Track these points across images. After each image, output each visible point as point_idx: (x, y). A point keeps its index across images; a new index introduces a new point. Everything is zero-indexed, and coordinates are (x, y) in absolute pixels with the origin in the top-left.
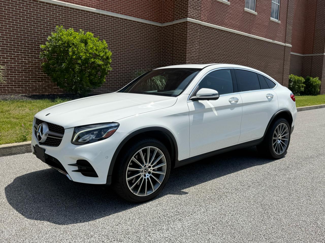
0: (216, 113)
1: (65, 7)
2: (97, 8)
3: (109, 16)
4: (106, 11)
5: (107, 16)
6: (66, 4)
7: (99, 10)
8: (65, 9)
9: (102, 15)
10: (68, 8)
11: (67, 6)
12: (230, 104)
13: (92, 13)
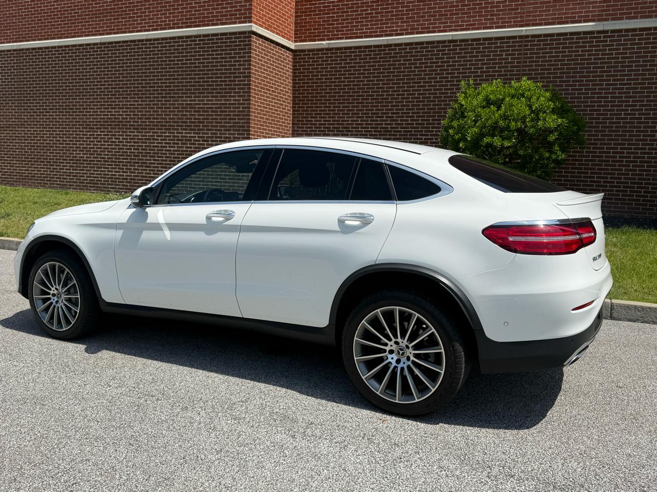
0: (168, 234)
1: (521, 37)
2: (599, 20)
3: (635, 30)
4: (627, 21)
5: (627, 30)
6: (523, 30)
7: (605, 23)
8: (521, 42)
9: (613, 31)
10: (527, 36)
11: (524, 33)
12: (204, 221)
13: (585, 33)
